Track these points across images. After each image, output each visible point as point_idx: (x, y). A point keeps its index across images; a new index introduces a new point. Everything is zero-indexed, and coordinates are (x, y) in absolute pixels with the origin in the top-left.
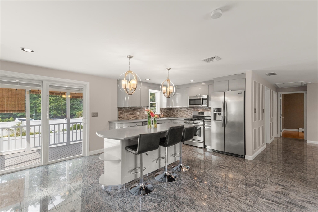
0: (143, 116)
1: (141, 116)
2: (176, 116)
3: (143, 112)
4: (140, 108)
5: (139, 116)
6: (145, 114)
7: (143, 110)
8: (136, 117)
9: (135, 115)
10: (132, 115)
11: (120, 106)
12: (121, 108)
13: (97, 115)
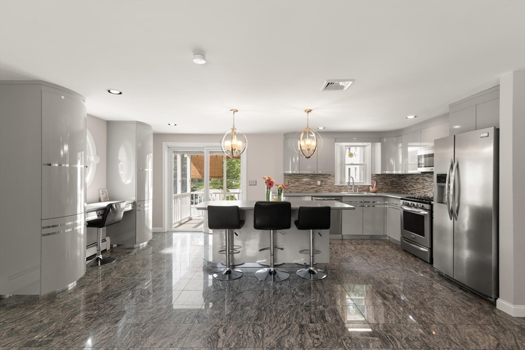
0: (329, 188)
1: (327, 188)
2: (409, 191)
3: (330, 181)
4: (324, 175)
5: (321, 188)
6: (336, 184)
7: (329, 177)
8: (316, 189)
9: (313, 186)
10: (308, 186)
11: (287, 172)
12: (290, 175)
13: (255, 183)
